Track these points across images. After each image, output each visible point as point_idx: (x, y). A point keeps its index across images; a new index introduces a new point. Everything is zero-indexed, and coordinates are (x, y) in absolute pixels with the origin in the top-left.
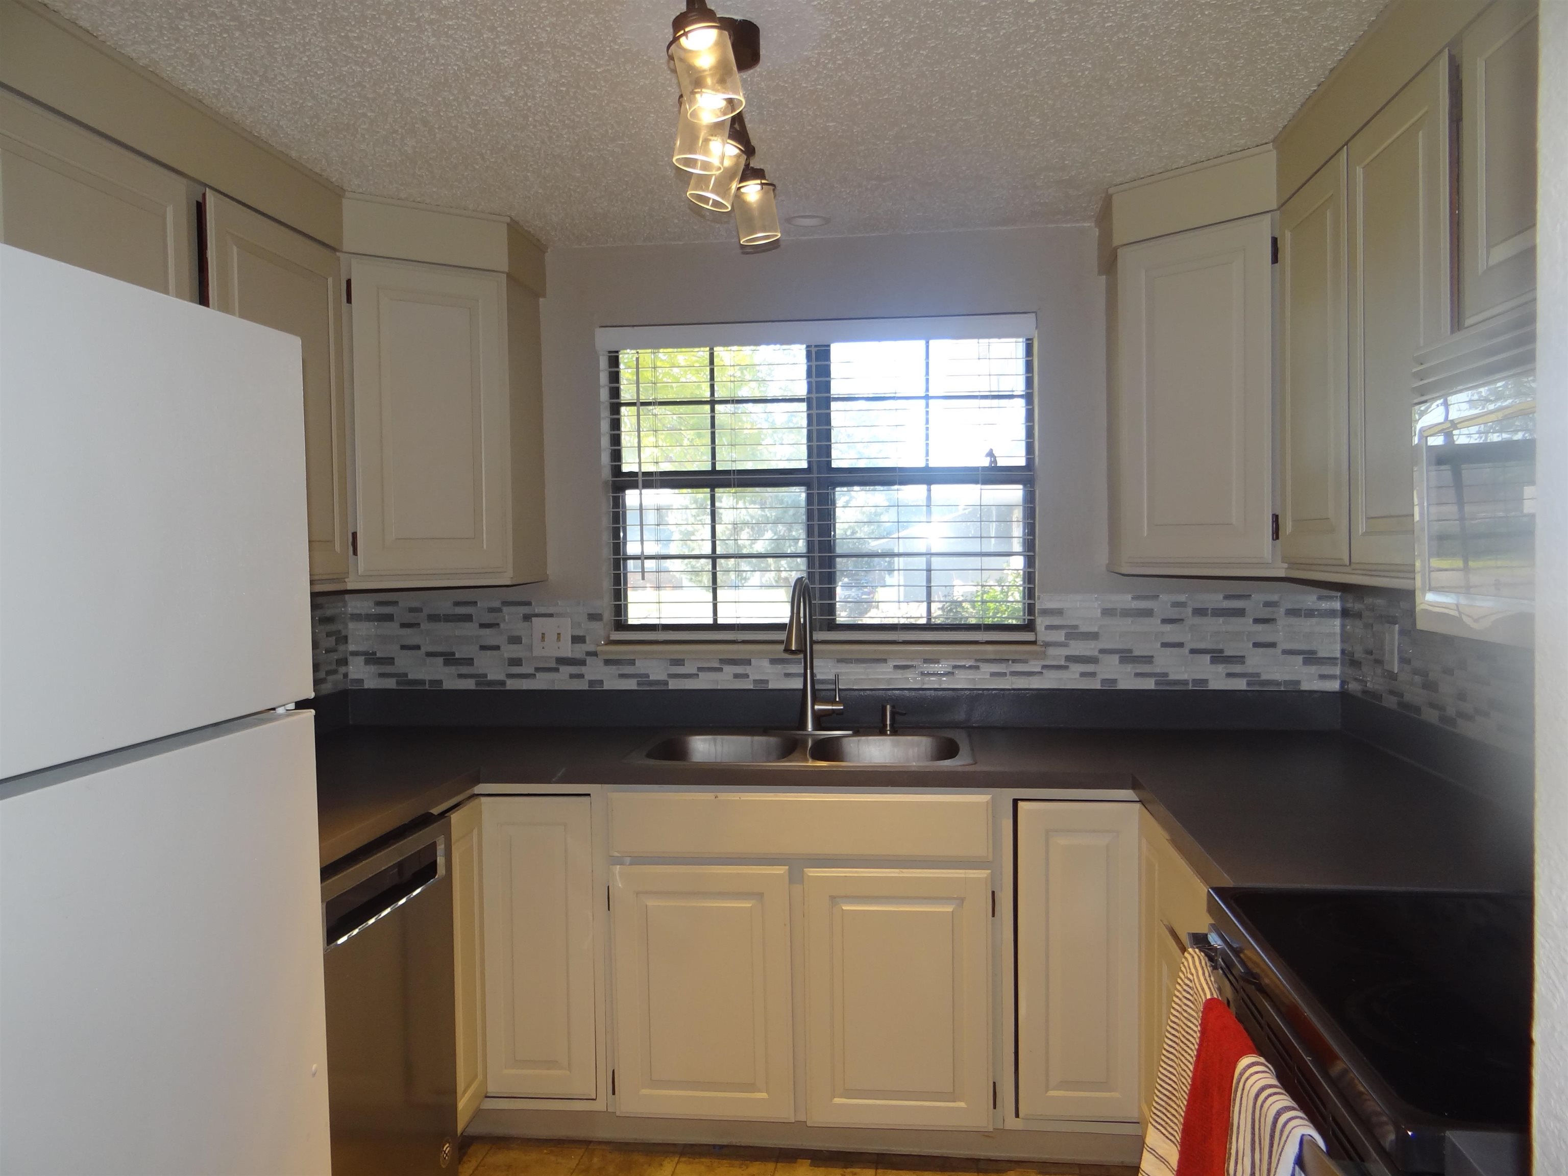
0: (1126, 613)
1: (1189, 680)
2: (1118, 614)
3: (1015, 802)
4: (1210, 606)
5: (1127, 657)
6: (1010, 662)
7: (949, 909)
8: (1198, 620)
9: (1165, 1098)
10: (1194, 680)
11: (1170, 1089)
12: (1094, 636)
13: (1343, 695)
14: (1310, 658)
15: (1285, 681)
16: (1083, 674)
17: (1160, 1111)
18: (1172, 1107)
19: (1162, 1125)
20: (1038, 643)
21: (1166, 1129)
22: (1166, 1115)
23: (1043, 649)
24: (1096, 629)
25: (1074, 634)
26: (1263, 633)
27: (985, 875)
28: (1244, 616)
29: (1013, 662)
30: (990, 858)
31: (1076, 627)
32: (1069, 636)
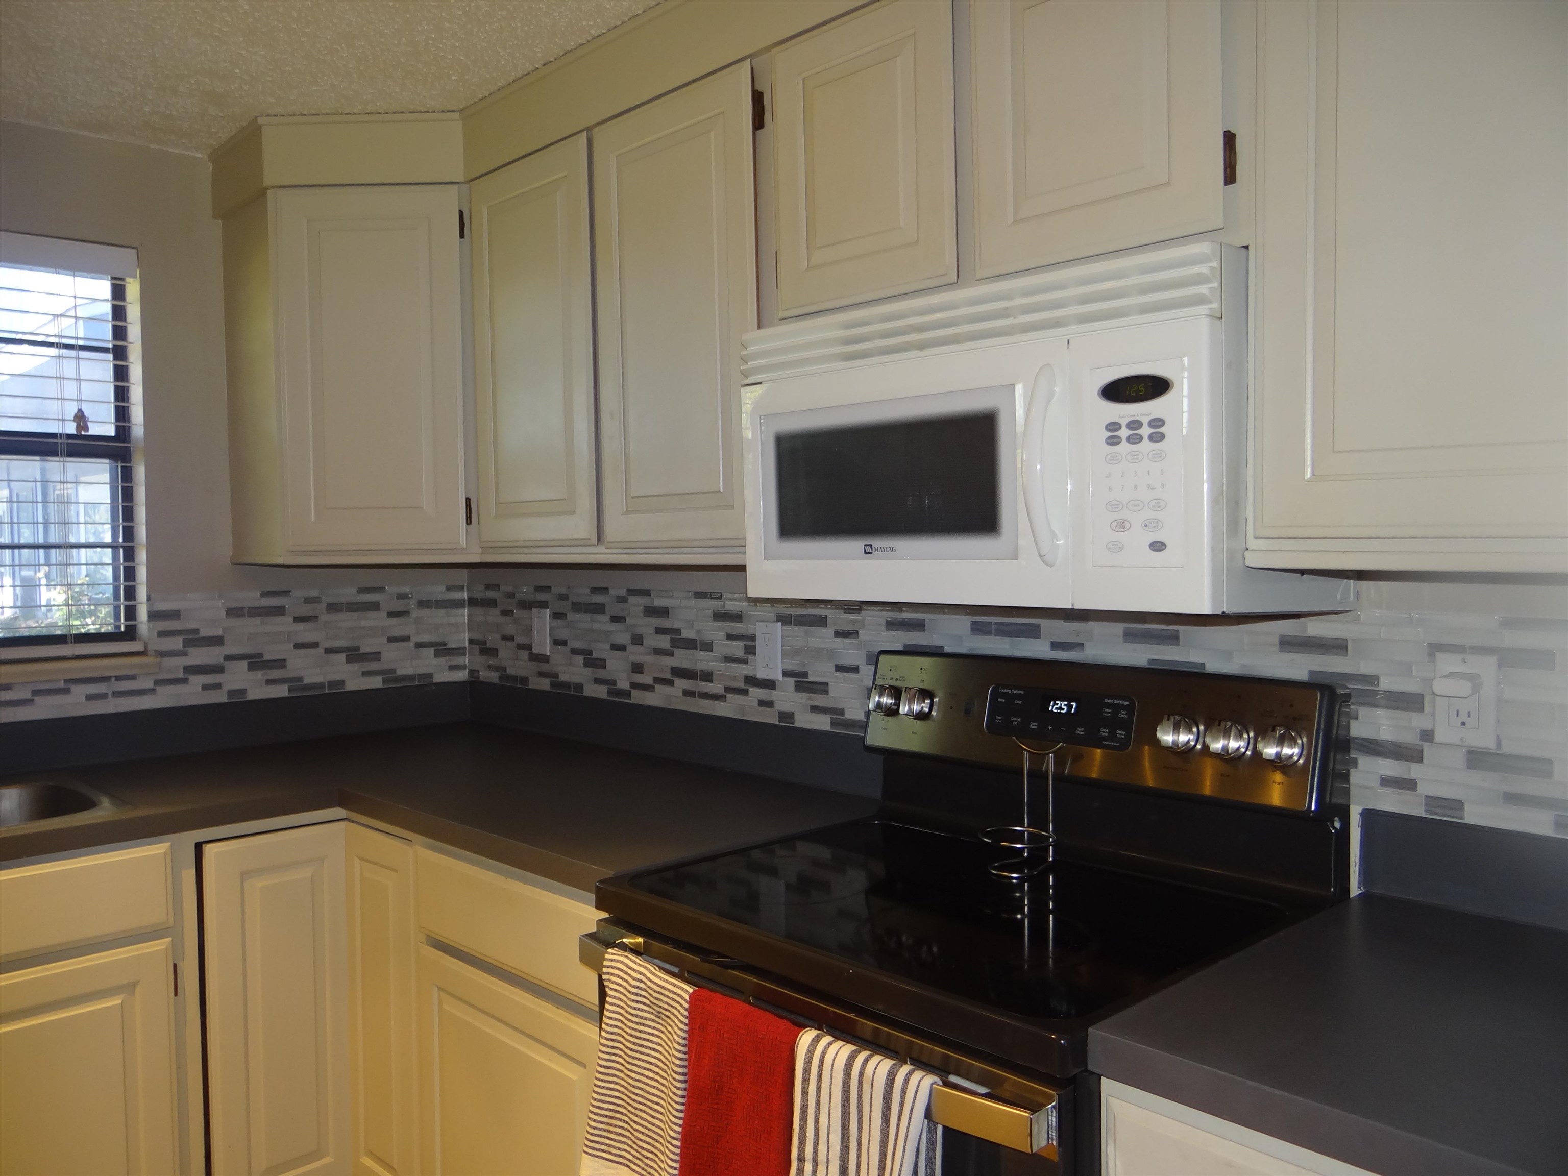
0: (256, 612)
1: (325, 683)
2: (246, 615)
3: (199, 847)
4: (344, 600)
5: (256, 662)
6: (113, 679)
7: (116, 1001)
8: (333, 617)
9: (605, 1120)
10: (329, 683)
11: (612, 1107)
12: (218, 641)
13: (474, 685)
14: (442, 649)
15: (419, 675)
16: (205, 687)
17: (599, 1136)
18: (616, 1126)
19: (603, 1151)
20: (149, 653)
21: (609, 1153)
22: (608, 1138)
23: (159, 659)
24: (219, 632)
25: (193, 639)
26: (398, 627)
27: (163, 947)
28: (379, 610)
29: (116, 680)
30: (171, 923)
31: (196, 631)
32: (188, 643)
